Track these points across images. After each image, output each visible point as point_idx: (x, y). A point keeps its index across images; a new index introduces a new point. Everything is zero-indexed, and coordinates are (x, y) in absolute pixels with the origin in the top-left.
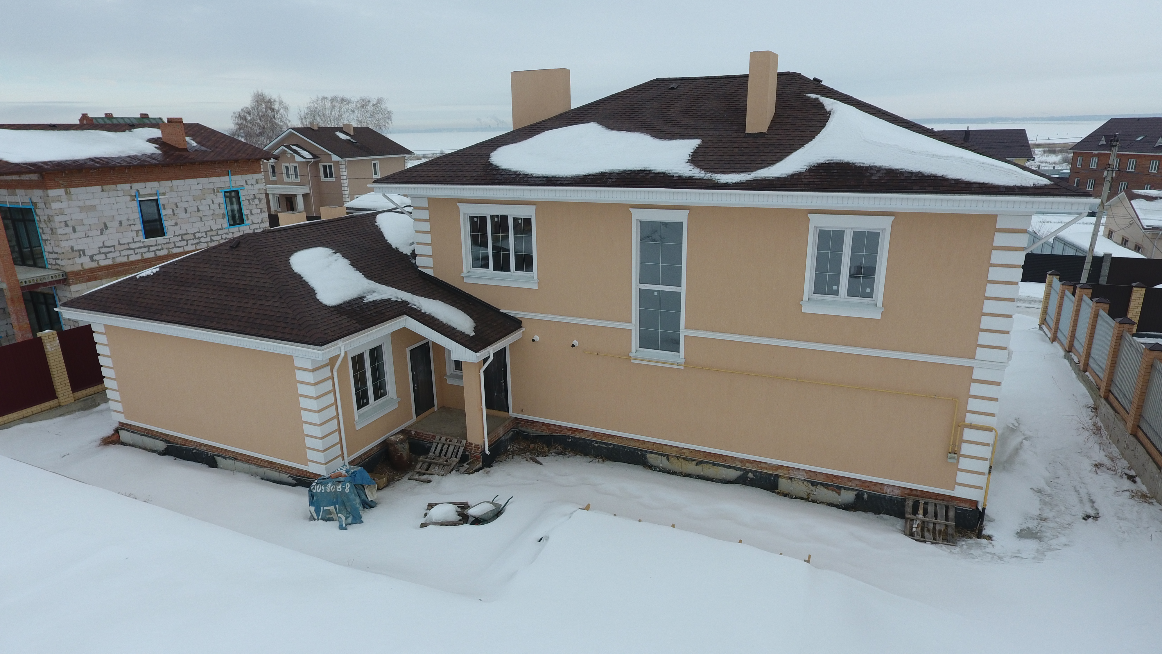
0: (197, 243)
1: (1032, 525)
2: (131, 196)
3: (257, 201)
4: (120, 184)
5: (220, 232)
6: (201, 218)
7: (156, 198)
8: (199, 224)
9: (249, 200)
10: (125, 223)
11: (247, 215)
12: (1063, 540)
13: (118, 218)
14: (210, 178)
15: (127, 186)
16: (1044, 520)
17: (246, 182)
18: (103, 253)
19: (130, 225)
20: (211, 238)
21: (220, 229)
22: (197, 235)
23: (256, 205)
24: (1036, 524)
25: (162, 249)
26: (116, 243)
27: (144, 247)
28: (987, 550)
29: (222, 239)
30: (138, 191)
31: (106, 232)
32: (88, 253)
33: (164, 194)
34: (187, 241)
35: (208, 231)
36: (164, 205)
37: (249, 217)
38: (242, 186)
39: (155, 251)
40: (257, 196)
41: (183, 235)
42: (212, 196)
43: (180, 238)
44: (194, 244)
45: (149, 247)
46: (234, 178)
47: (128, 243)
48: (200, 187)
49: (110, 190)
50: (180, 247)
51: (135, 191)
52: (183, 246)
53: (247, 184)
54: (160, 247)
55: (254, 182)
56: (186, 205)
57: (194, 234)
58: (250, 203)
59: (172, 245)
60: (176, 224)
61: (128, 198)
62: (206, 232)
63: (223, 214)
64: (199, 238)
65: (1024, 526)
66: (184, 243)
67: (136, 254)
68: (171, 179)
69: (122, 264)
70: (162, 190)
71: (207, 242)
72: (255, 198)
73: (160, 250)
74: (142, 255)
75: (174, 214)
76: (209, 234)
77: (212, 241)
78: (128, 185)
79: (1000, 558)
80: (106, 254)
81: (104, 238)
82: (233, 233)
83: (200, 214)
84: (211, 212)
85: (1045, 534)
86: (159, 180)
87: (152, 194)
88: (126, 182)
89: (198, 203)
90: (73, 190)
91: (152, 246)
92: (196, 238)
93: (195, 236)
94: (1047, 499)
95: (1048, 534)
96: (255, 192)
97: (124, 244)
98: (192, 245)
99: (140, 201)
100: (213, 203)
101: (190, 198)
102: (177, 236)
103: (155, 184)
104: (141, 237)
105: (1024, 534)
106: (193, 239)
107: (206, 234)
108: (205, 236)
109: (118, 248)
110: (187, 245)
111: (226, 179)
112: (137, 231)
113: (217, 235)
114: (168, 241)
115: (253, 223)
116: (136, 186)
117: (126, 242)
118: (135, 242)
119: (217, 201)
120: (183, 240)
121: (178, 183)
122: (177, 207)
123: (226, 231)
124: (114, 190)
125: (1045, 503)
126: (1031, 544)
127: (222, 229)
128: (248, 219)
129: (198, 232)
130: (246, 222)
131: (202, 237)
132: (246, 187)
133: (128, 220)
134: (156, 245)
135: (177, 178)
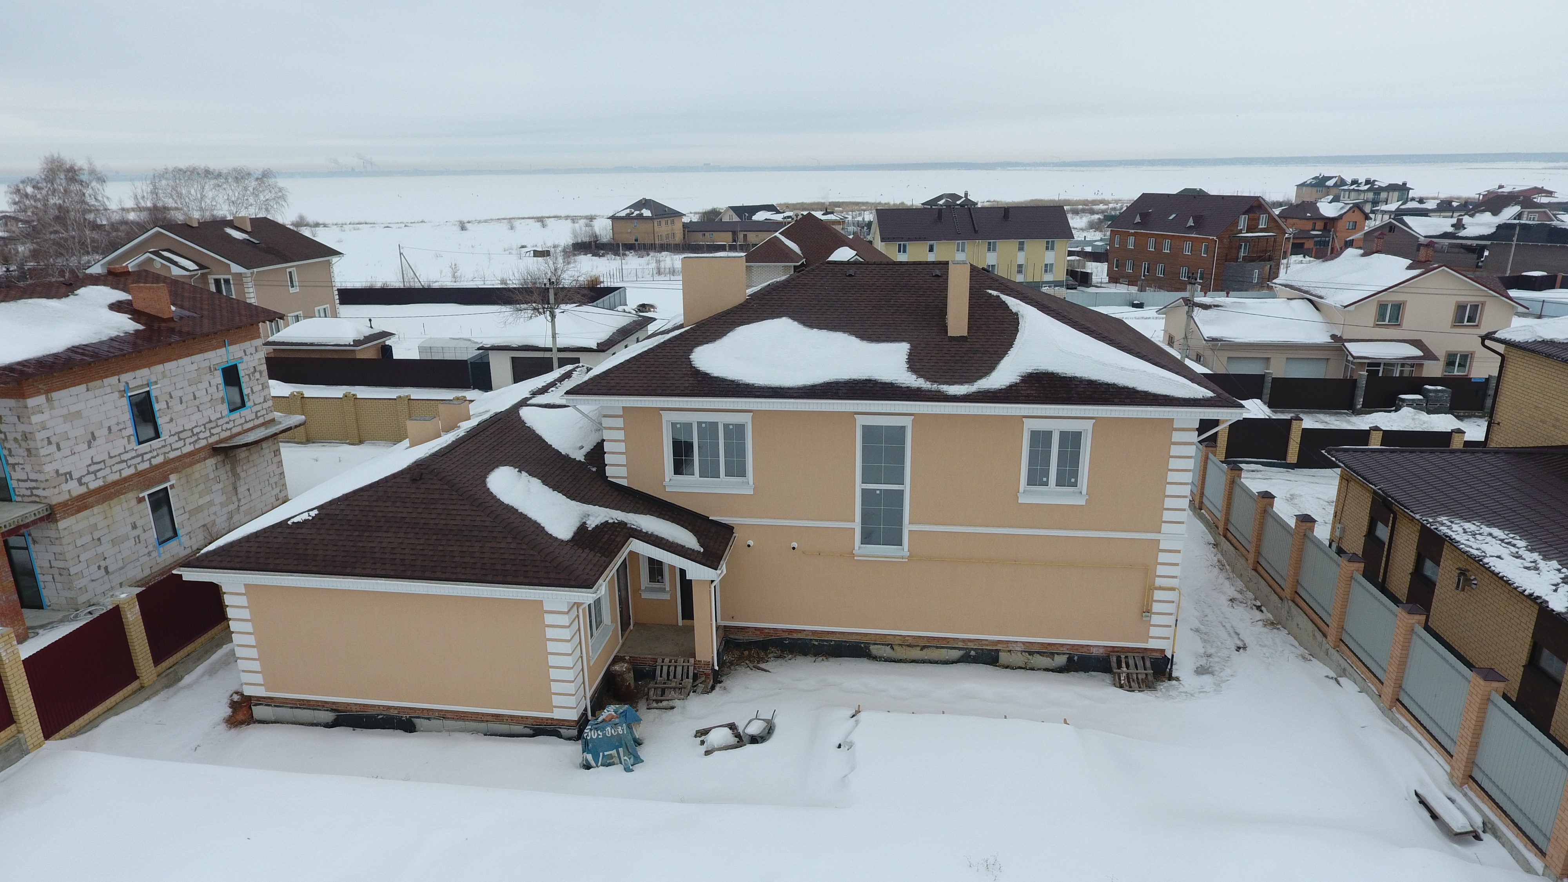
0: (196, 441)
1: (1203, 662)
2: (120, 391)
3: (257, 375)
4: (107, 377)
5: (220, 422)
6: (198, 407)
7: (147, 389)
8: (197, 416)
9: (249, 375)
10: (115, 429)
11: (248, 395)
12: (1228, 671)
13: (107, 424)
14: (205, 354)
15: (113, 380)
16: (1210, 656)
17: (245, 351)
18: (92, 473)
19: (120, 430)
20: (210, 432)
21: (220, 418)
22: (195, 431)
23: (257, 380)
24: (1205, 661)
25: (158, 455)
26: (106, 457)
27: (138, 456)
28: (1180, 690)
29: (222, 430)
30: (127, 383)
31: (94, 444)
32: (76, 475)
33: (156, 383)
34: (184, 439)
35: (207, 423)
36: (156, 397)
37: (251, 397)
38: (241, 358)
39: (150, 460)
40: (258, 369)
41: (179, 433)
42: (209, 377)
43: (176, 438)
44: (193, 443)
45: (142, 455)
46: (232, 348)
47: (119, 455)
48: (195, 367)
49: (96, 388)
50: (177, 449)
51: (124, 384)
52: (180, 448)
53: (246, 355)
54: (155, 453)
55: (253, 351)
56: (180, 393)
57: (192, 430)
58: (250, 379)
59: (168, 449)
60: (171, 420)
61: (117, 394)
62: (204, 425)
63: (222, 398)
64: (198, 433)
65: (1198, 664)
66: (181, 443)
67: (129, 467)
68: (162, 362)
69: (115, 483)
70: (153, 379)
71: (206, 438)
72: (255, 371)
73: (154, 457)
74: (136, 467)
75: (168, 408)
76: (208, 426)
77: (212, 435)
78: (116, 377)
79: (1192, 695)
80: (95, 473)
81: (92, 452)
82: (234, 421)
83: (197, 402)
84: (209, 397)
85: (1214, 669)
86: (149, 365)
87: (142, 385)
88: (113, 375)
89: (193, 388)
90: (55, 395)
91: (146, 453)
92: (194, 435)
93: (192, 432)
94: (1206, 637)
95: (1217, 668)
96: (255, 363)
97: (115, 456)
98: (190, 444)
99: (130, 397)
100: (210, 386)
101: (185, 384)
102: (174, 435)
103: (145, 372)
104: (134, 444)
105: (1201, 671)
106: (191, 437)
107: (205, 428)
108: (204, 430)
109: (109, 462)
110: (185, 445)
111: (222, 351)
112: (129, 437)
113: (217, 426)
114: (163, 443)
115: (255, 404)
116: (126, 377)
117: (117, 454)
118: (127, 452)
119: (214, 382)
120: (180, 439)
121: (170, 365)
122: (171, 397)
123: (226, 420)
124: (101, 387)
125: (1205, 641)
126: (1207, 679)
127: (222, 417)
128: (249, 400)
129: (196, 427)
130: (248, 404)
131: (201, 432)
132: (245, 359)
133: (118, 424)
134: (151, 452)
135: (169, 360)
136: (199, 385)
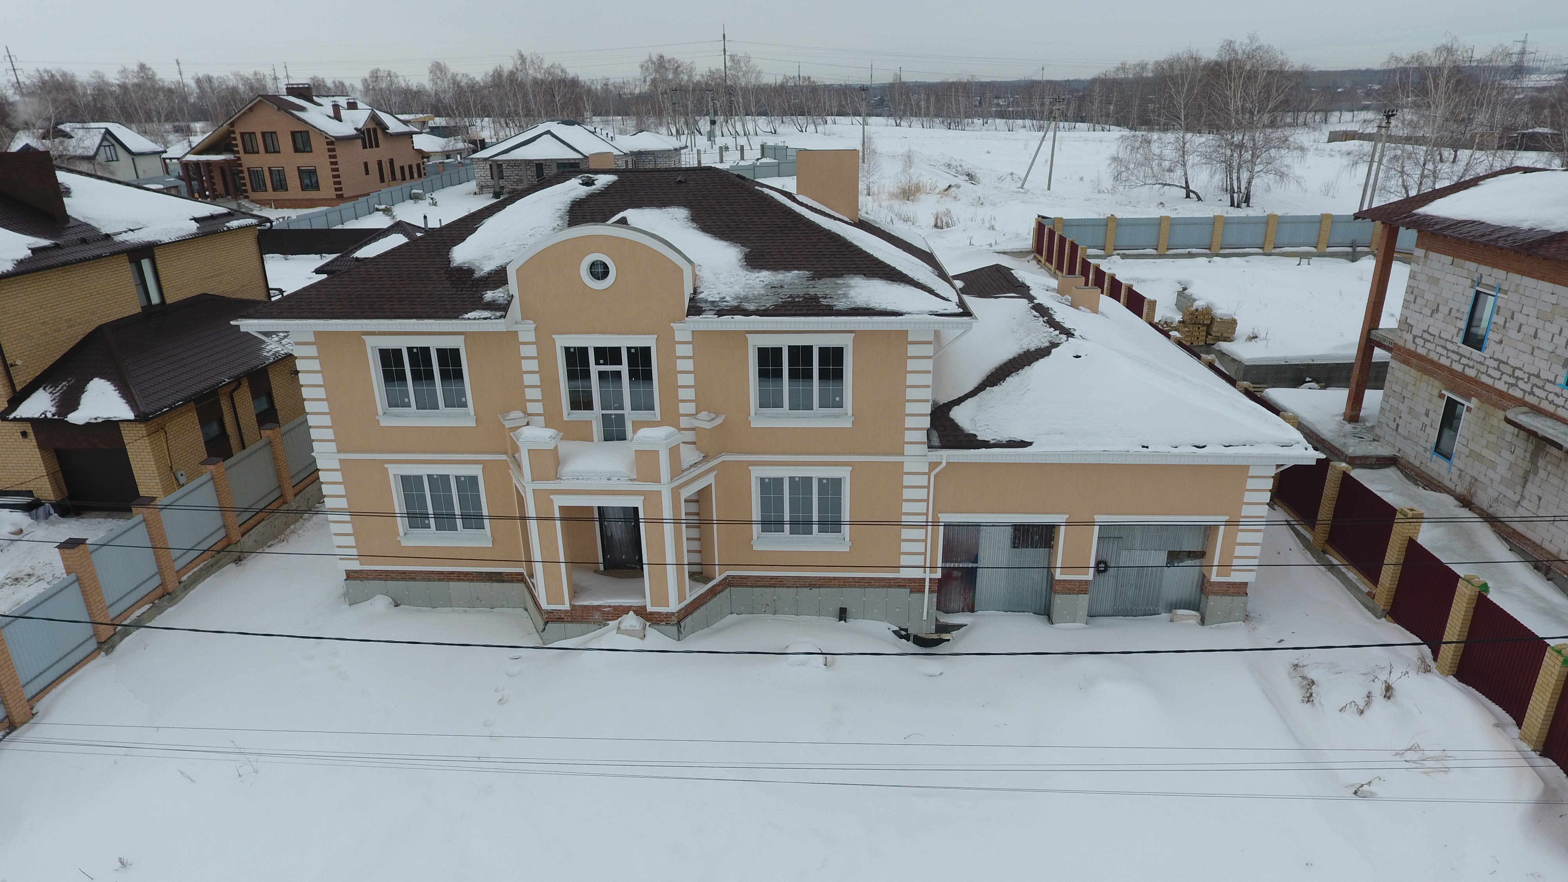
0: (1512, 385)
2: (1473, 281)
5: (1549, 387)
6: (1533, 349)
8: (1526, 358)
10: (1454, 313)
13: (1451, 304)
15: (1472, 266)
18: (1424, 339)
19: (1457, 318)
20: (1532, 388)
21: (1550, 382)
22: (1518, 373)
25: (1473, 367)
26: (1437, 335)
27: (1458, 353)
29: (1546, 398)
30: (1481, 276)
31: (1436, 315)
33: (1506, 292)
35: (1534, 375)
39: (1465, 365)
43: (1495, 364)
44: (1509, 384)
45: (1462, 356)
48: (1553, 299)
49: (1458, 265)
50: (1492, 377)
56: (1524, 320)
57: (1515, 368)
61: (1469, 282)
62: (1530, 375)
64: (1518, 378)
66: (1497, 374)
67: (1448, 358)
68: (1523, 273)
70: (1505, 287)
73: (1470, 367)
74: (1452, 362)
75: (1504, 327)
80: (1426, 341)
81: (1431, 321)
84: (1551, 348)
87: (1492, 287)
90: (1432, 255)
91: (1465, 357)
92: (1513, 376)
93: (1514, 372)
98: (1506, 383)
100: (1560, 335)
101: (1533, 312)
102: (1495, 360)
103: (1500, 274)
104: (1459, 340)
106: (1510, 376)
107: (1529, 378)
108: (1526, 380)
109: (1437, 339)
110: (1500, 379)
112: (1460, 329)
113: (1542, 388)
114: (1482, 360)
117: (1445, 338)
118: (1452, 342)
120: (1498, 369)
121: (1529, 282)
122: (1512, 318)
123: (1557, 389)
124: (1461, 267)
127: (1554, 383)
129: (1520, 369)
131: (1522, 379)
133: (1458, 311)
134: (1469, 359)
136: (1548, 324)
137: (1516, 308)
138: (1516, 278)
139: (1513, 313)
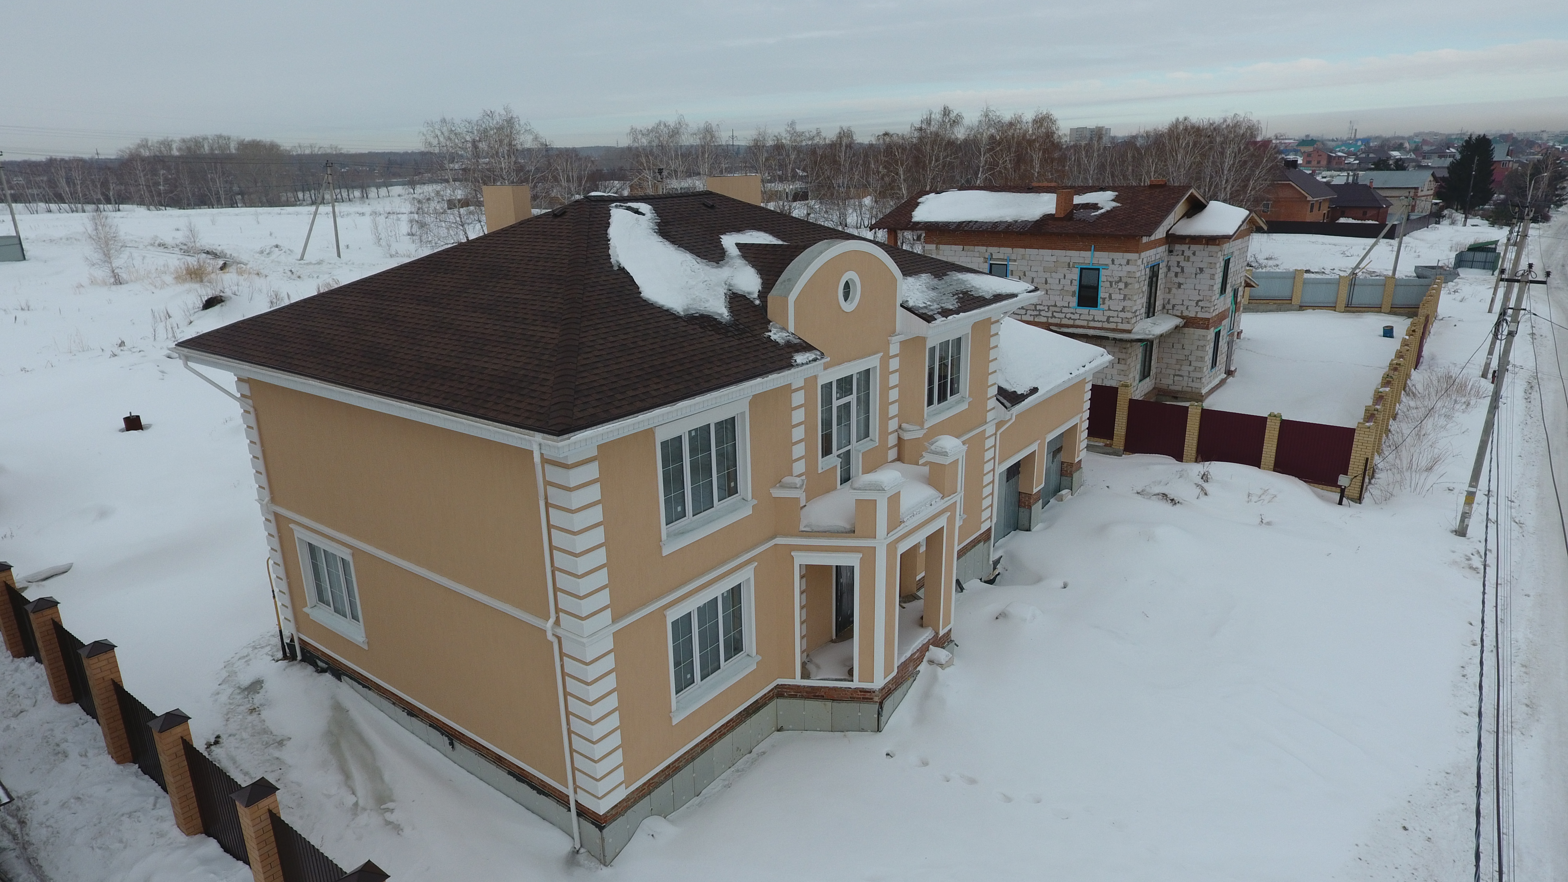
0: (1037, 315)
1: (258, 699)
2: (985, 258)
3: (1122, 285)
5: (1064, 310)
6: (1047, 291)
7: (1006, 263)
9: (1111, 283)
11: (1104, 299)
14: (1067, 251)
15: (982, 249)
16: (252, 711)
17: (1113, 261)
20: (1053, 314)
21: (1066, 307)
22: (1038, 307)
23: (1120, 289)
24: (255, 701)
33: (1015, 261)
35: (1052, 306)
36: (1012, 271)
37: (1107, 301)
38: (1107, 265)
40: (1124, 280)
42: (1065, 270)
46: (1098, 254)
48: (1054, 259)
55: (1124, 262)
56: (1034, 275)
58: (1111, 286)
61: (982, 259)
63: (1074, 292)
65: (262, 691)
68: (1025, 247)
70: (1014, 257)
72: (1120, 280)
76: (1053, 309)
78: (985, 248)
83: (1048, 287)
84: (1060, 287)
85: (241, 696)
86: (1013, 246)
87: (1003, 259)
88: (983, 245)
89: (1048, 275)
94: (265, 738)
96: (1123, 274)
99: (991, 264)
100: (1065, 278)
101: (1041, 269)
105: (256, 686)
111: (1087, 254)
115: (1109, 309)
119: (1069, 276)
123: (1073, 311)
125: (265, 731)
126: (246, 679)
127: (1069, 307)
128: (1104, 303)
129: (1040, 305)
130: (1100, 306)
136: (1053, 274)
137: (1025, 269)
138: (1021, 251)
139: (1025, 273)
